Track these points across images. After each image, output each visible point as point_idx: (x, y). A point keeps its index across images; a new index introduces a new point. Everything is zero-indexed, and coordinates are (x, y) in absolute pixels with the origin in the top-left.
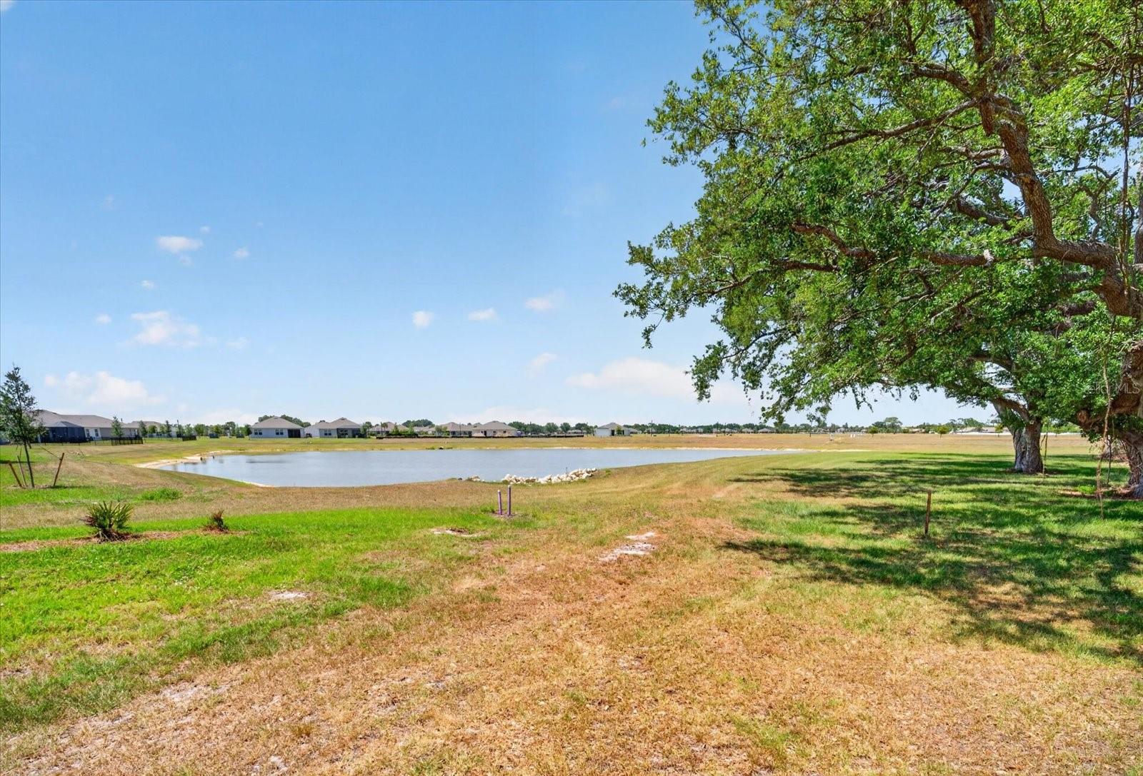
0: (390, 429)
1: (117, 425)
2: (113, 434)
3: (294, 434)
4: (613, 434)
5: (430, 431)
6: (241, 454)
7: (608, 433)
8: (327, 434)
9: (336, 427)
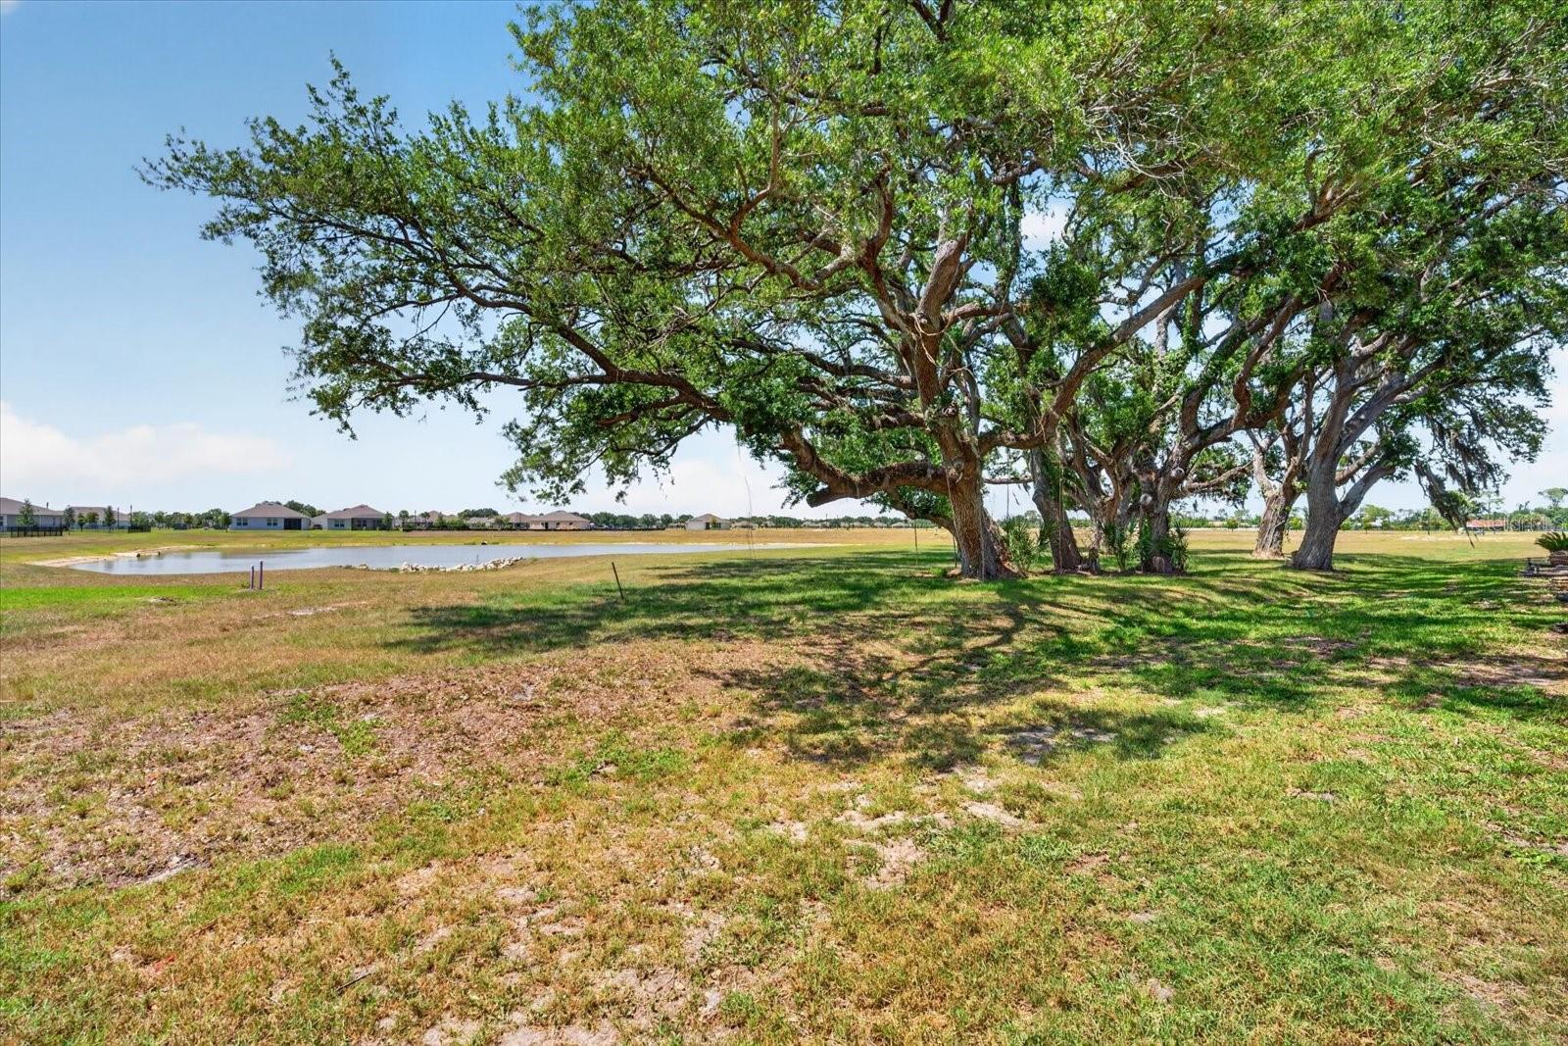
0: (434, 520)
1: (28, 509)
2: (19, 523)
3: (292, 524)
4: (708, 528)
5: (488, 522)
6: (209, 550)
7: (703, 526)
8: (337, 523)
9: (350, 516)
